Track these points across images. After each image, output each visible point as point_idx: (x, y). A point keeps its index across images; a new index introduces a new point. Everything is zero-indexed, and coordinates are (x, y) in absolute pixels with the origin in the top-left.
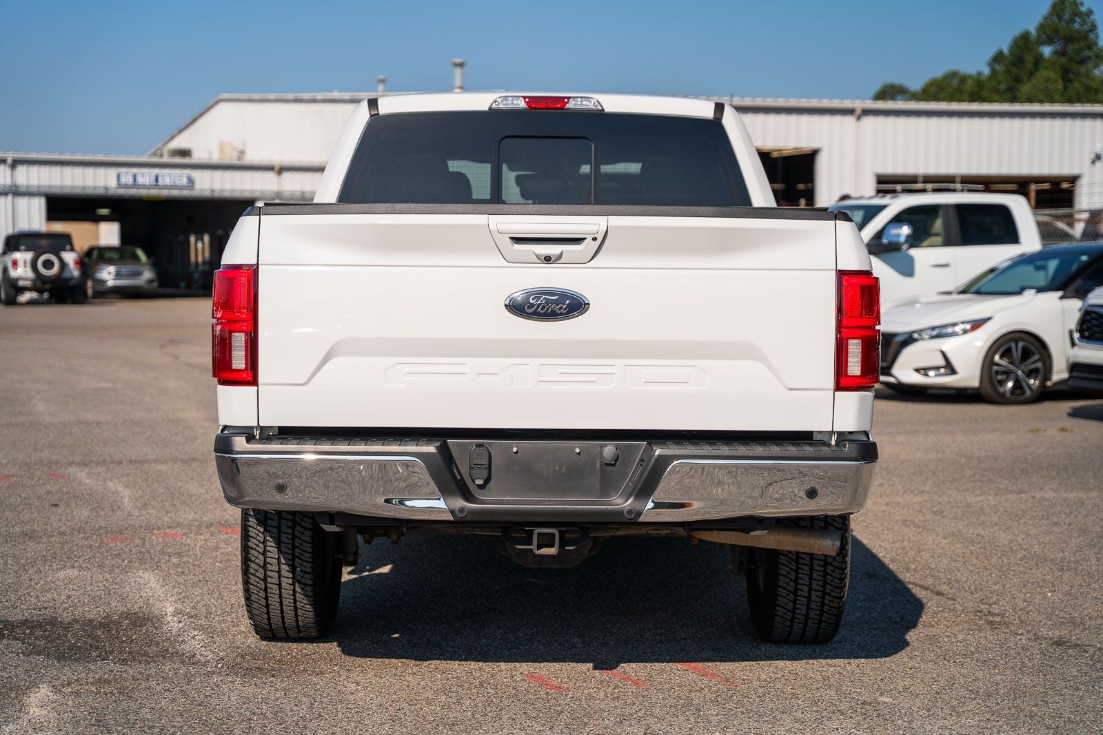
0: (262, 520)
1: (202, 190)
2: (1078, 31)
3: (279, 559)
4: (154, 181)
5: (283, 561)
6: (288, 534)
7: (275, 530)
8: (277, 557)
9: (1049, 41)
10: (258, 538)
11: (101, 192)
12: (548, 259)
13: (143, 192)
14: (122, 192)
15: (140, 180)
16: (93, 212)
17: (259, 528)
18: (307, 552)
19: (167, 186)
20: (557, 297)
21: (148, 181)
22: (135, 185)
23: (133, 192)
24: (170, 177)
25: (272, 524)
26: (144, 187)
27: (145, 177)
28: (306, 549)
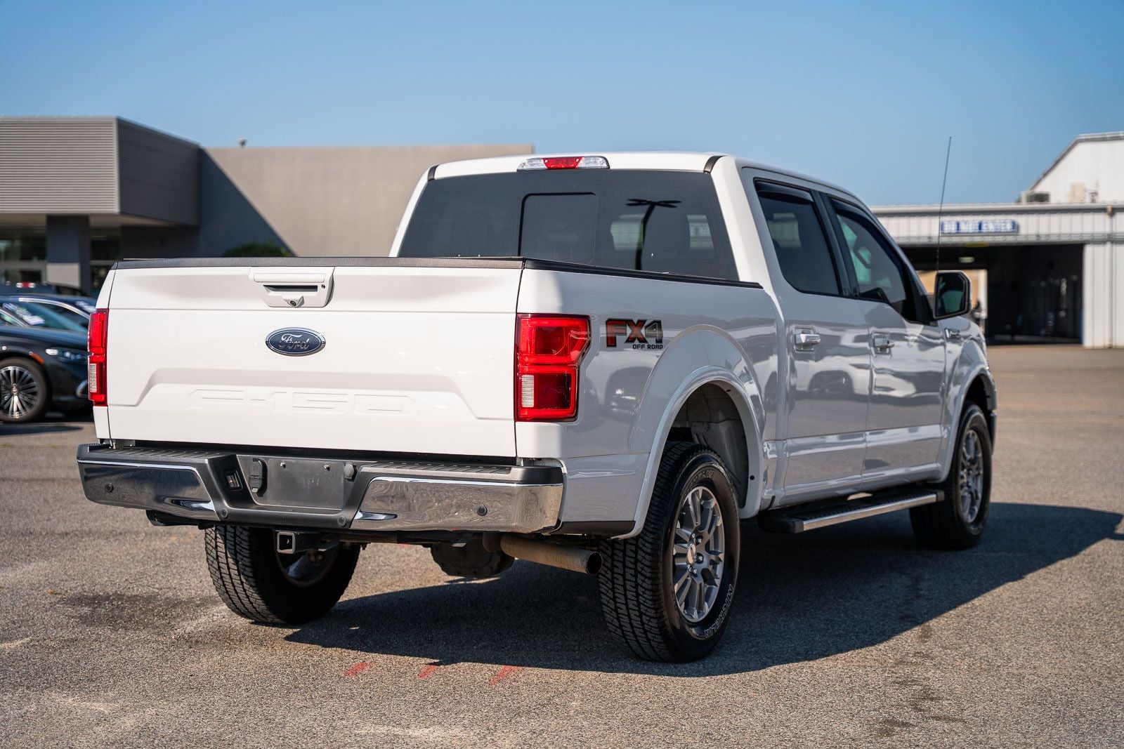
1: (1027, 236)
3: (226, 553)
4: (977, 228)
5: (229, 555)
6: (231, 533)
8: (224, 551)
11: (924, 241)
12: (293, 303)
13: (966, 240)
14: (945, 240)
15: (964, 228)
16: (957, 261)
18: (245, 549)
19: (991, 233)
20: (300, 336)
21: (970, 229)
22: (958, 232)
23: (956, 240)
24: (993, 223)
26: (967, 234)
27: (969, 224)
28: (244, 546)
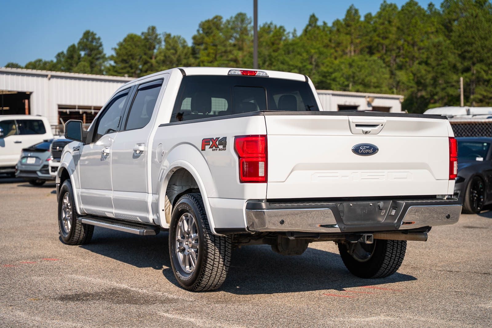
0: (213, 240)
2: (95, 46)
3: (219, 257)
5: (221, 257)
6: (223, 246)
7: (218, 245)
8: (219, 255)
9: (84, 49)
10: (212, 248)
12: (366, 133)
17: (212, 244)
20: (369, 147)
25: (217, 242)
28: (229, 252)
